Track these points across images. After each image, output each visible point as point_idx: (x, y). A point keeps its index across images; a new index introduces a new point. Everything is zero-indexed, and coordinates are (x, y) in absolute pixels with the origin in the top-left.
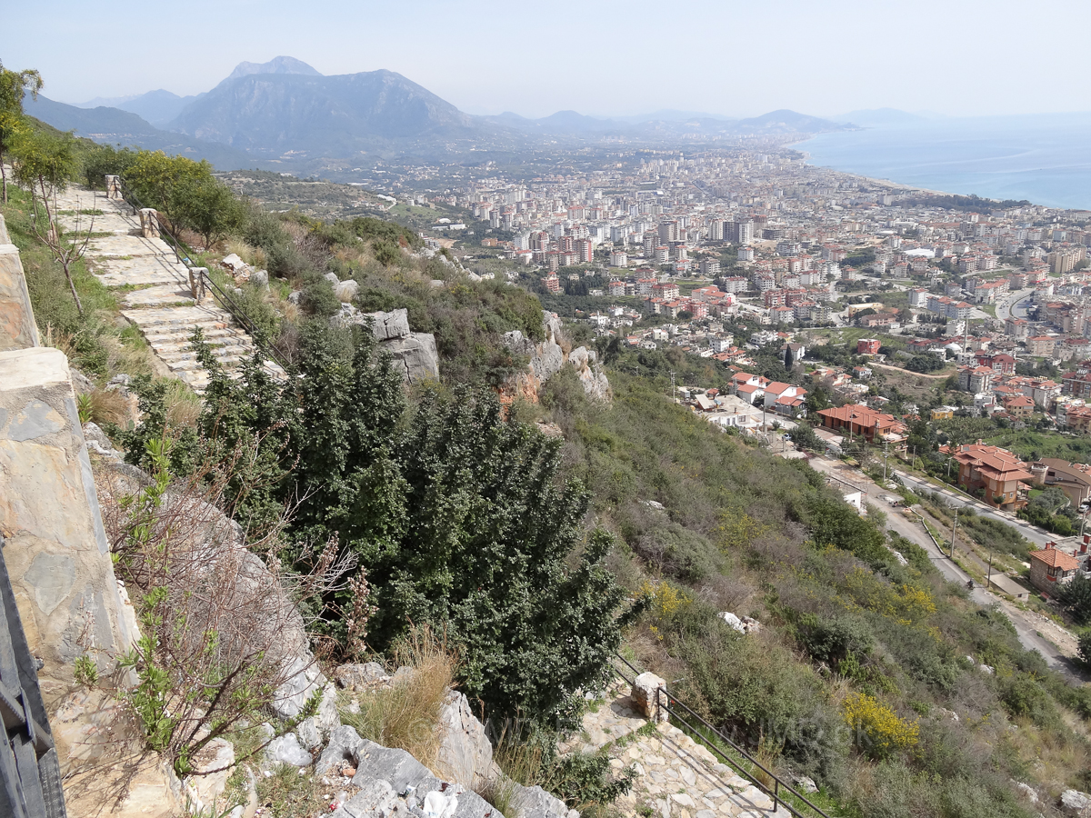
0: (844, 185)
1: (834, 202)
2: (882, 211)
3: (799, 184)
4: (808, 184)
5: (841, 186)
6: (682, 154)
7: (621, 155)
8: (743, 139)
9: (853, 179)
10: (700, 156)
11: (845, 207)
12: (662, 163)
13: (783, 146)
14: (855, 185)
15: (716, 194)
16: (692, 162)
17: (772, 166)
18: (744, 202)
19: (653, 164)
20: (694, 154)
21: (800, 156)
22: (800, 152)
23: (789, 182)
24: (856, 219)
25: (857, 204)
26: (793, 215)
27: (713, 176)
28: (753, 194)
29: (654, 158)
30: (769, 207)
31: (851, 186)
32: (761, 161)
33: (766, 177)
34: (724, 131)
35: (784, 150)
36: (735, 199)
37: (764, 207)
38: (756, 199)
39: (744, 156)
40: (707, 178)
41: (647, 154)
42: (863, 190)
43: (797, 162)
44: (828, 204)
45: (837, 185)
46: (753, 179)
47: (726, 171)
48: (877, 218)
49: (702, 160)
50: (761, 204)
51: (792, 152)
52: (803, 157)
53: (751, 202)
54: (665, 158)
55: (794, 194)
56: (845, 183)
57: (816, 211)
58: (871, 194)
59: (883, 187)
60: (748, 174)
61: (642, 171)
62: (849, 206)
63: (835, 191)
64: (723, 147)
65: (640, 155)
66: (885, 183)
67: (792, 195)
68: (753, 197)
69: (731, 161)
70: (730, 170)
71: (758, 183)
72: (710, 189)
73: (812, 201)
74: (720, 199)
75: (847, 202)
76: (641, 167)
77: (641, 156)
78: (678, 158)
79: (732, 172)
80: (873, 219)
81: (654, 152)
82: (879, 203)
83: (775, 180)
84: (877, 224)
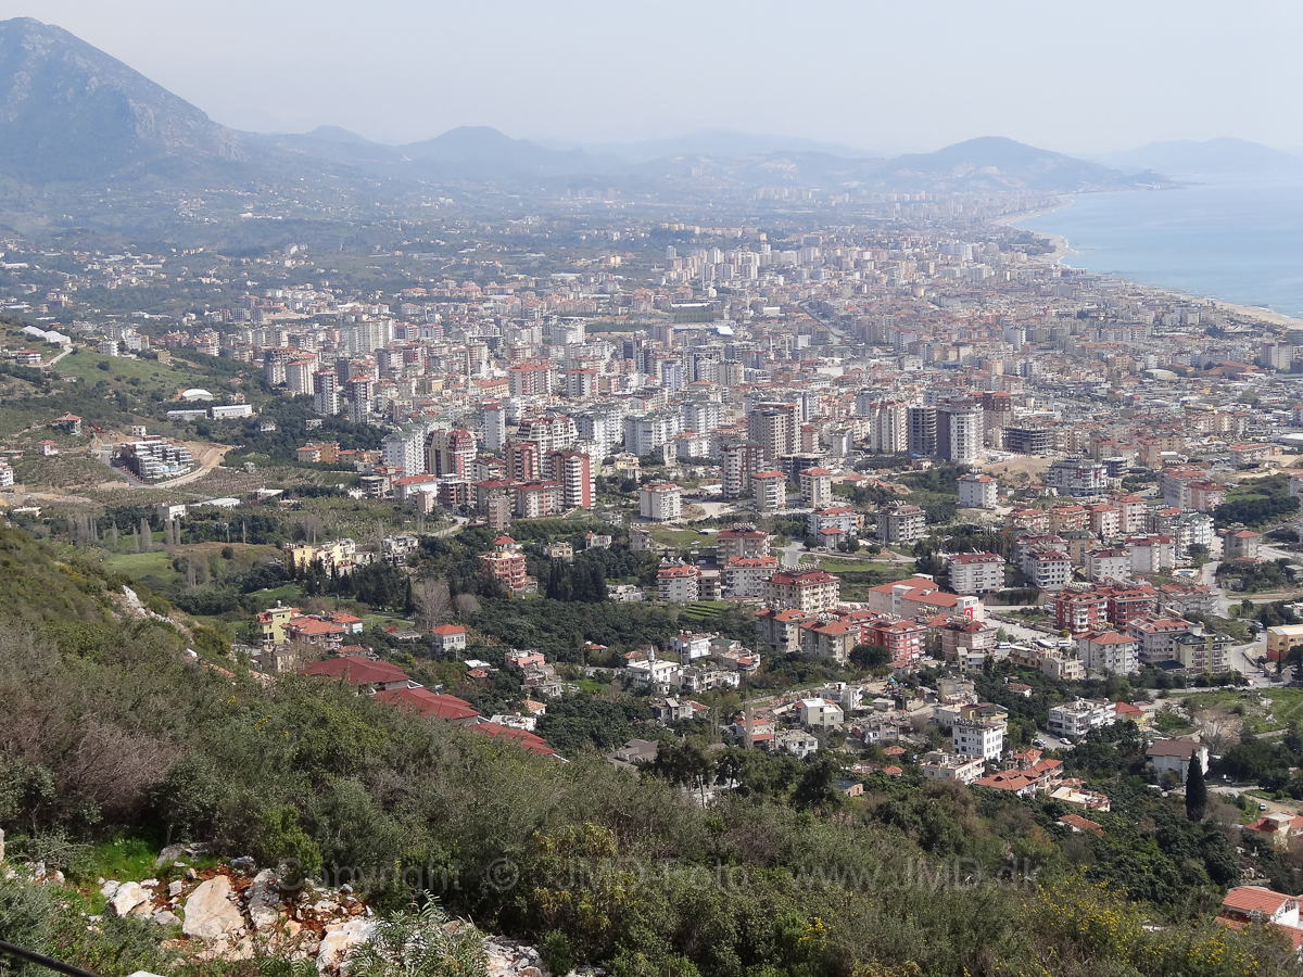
0: (1167, 319)
1: (1152, 360)
2: (1272, 384)
3: (1060, 316)
4: (1082, 315)
5: (1158, 321)
6: (763, 237)
7: (616, 236)
8: (903, 203)
9: (1186, 304)
10: (811, 243)
11: (1181, 373)
12: (719, 256)
13: (1002, 222)
14: (1193, 318)
15: (863, 338)
16: (791, 257)
17: (987, 271)
18: (937, 356)
19: (697, 262)
20: (792, 238)
21: (1045, 247)
22: (1043, 236)
23: (1034, 309)
24: (1216, 404)
25: (1209, 366)
26: (1060, 390)
27: (848, 291)
28: (955, 338)
29: (698, 245)
30: (999, 369)
31: (1183, 322)
32: (957, 256)
33: (975, 292)
34: (855, 184)
35: (1006, 231)
36: (913, 350)
37: (988, 368)
38: (965, 351)
39: (915, 245)
40: (835, 296)
41: (679, 234)
42: (1215, 332)
43: (1044, 259)
44: (1140, 366)
45: (1150, 318)
46: (944, 300)
47: (876, 280)
48: (1264, 400)
49: (816, 253)
50: (980, 363)
51: (1026, 238)
52: (1052, 250)
53: (952, 356)
54: (727, 244)
55: (1052, 338)
56: (1169, 313)
57: (1114, 378)
58: (1237, 343)
59: (1261, 325)
60: (932, 287)
61: (673, 275)
62: (1191, 370)
63: (1148, 331)
64: (858, 221)
65: (661, 236)
66: (1263, 316)
67: (1048, 342)
68: (957, 345)
69: (884, 256)
70: (885, 278)
71: (962, 311)
72: (845, 322)
73: (1100, 356)
74: (876, 350)
75: (1184, 361)
76: (669, 266)
77: (663, 241)
78: (756, 246)
79: (891, 282)
80: (1255, 404)
81: (698, 230)
82: (1262, 365)
83: (1000, 305)
84: (1268, 417)
